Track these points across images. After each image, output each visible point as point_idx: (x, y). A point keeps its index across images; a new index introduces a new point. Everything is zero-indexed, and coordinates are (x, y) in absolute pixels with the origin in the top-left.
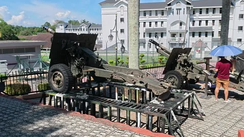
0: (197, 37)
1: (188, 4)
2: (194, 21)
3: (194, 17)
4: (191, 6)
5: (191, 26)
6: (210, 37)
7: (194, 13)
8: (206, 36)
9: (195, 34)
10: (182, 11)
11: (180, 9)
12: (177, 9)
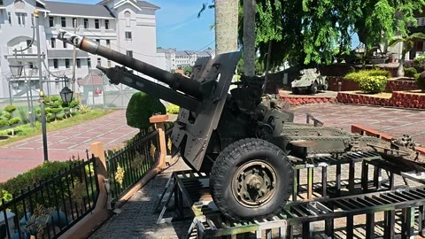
0: (62, 68)
1: (39, 5)
2: (53, 39)
3: (53, 32)
4: (45, 11)
5: (50, 48)
6: (84, 67)
7: (51, 25)
8: (79, 66)
9: (59, 63)
10: (28, 19)
11: (24, 15)
12: (18, 14)
